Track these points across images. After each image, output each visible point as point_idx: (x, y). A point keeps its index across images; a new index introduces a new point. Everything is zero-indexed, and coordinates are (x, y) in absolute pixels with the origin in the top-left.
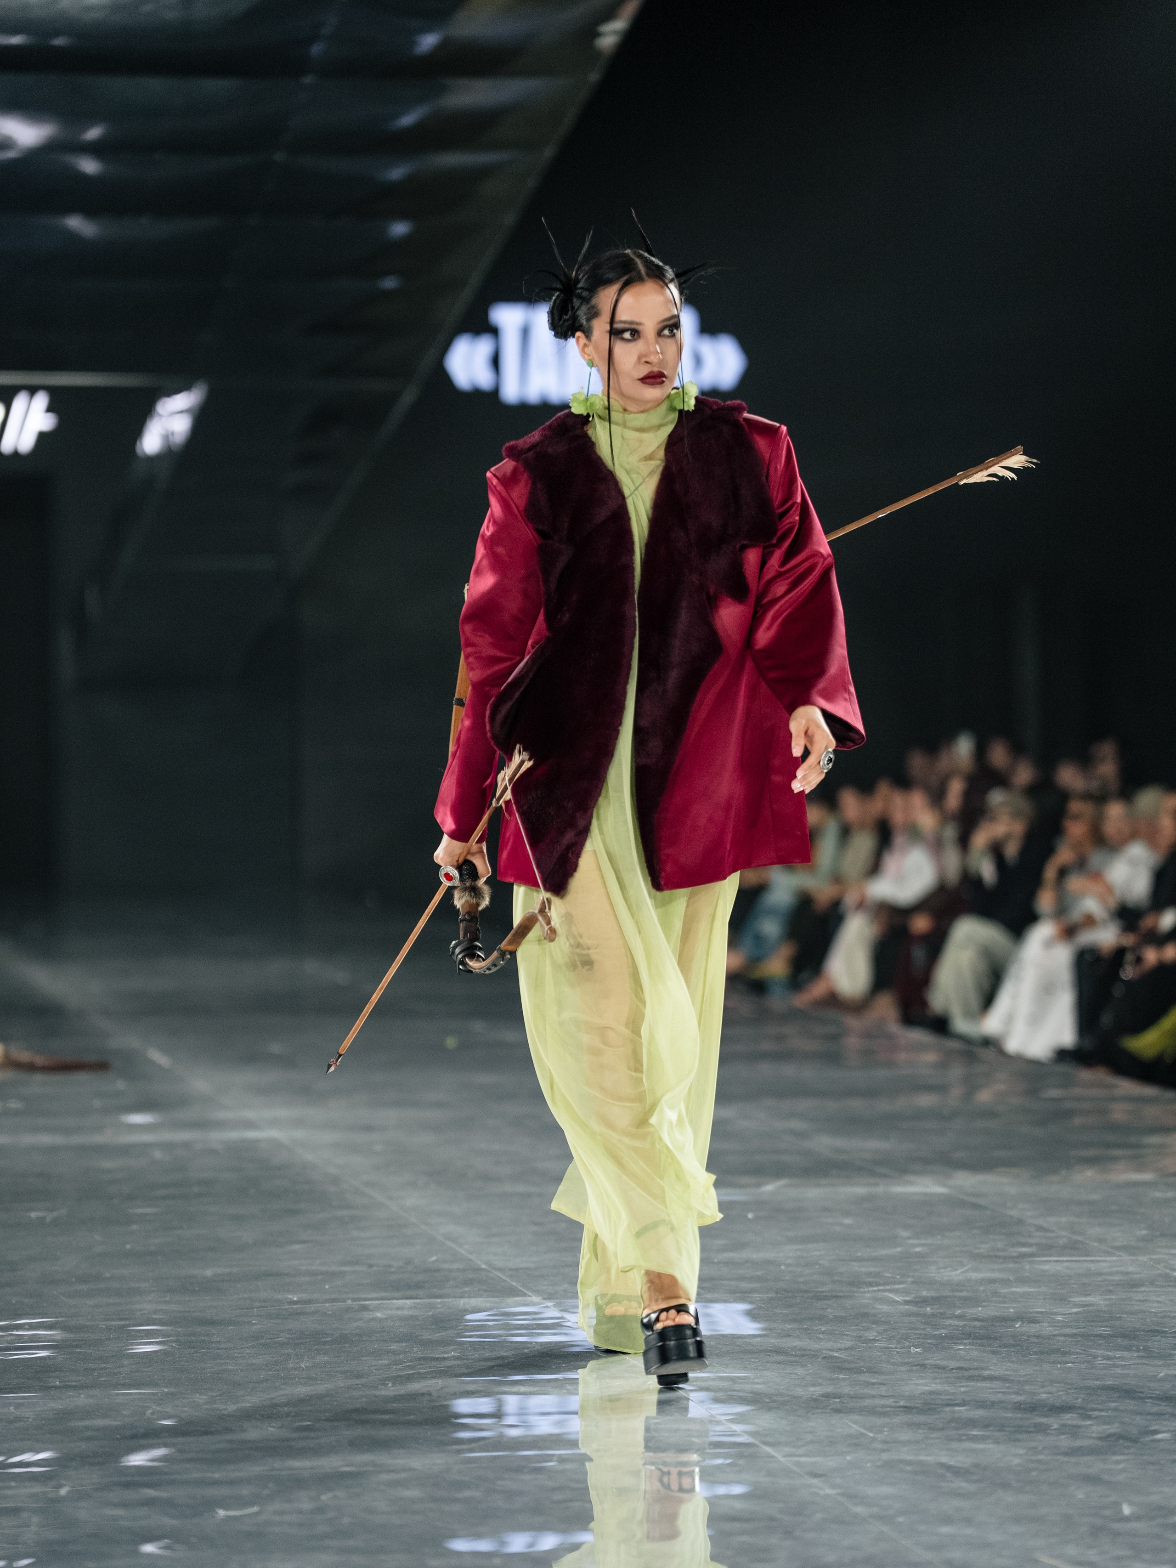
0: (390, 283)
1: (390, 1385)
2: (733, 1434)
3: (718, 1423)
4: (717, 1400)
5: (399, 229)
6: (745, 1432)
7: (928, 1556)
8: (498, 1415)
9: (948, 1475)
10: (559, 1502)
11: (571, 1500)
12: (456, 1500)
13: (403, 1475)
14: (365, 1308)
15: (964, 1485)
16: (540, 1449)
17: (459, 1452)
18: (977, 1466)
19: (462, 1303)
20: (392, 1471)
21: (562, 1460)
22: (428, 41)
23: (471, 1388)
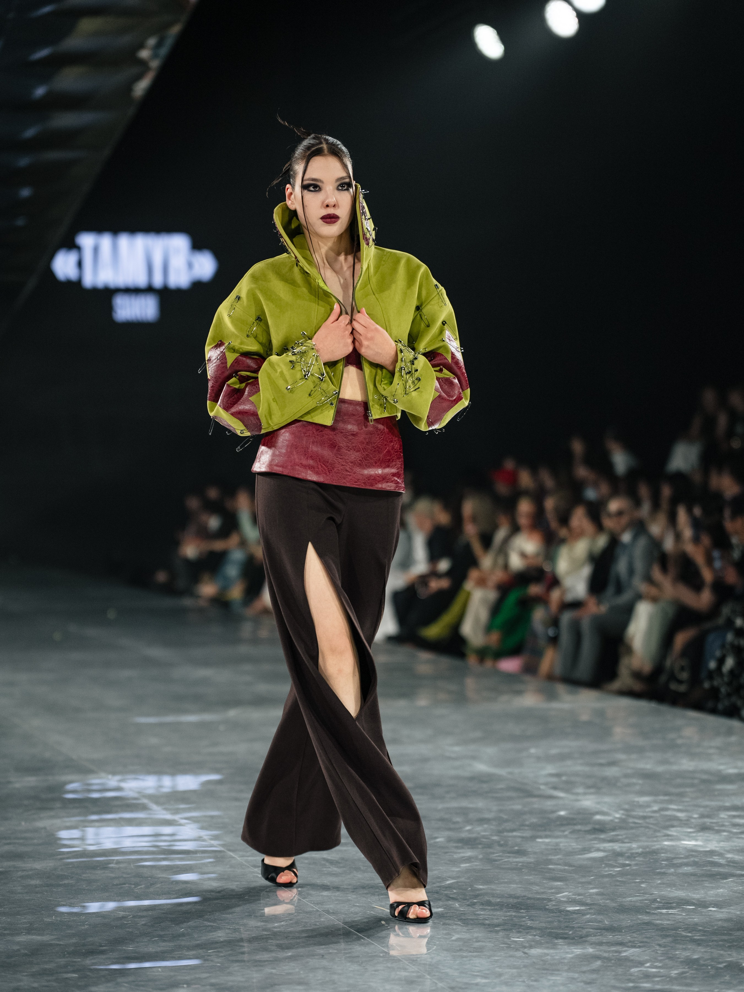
0: (20, 222)
1: (23, 823)
2: (212, 846)
3: (204, 840)
4: (202, 828)
5: (25, 192)
6: (219, 845)
7: (317, 908)
8: (82, 839)
9: (327, 864)
10: (117, 885)
11: (125, 884)
12: (60, 885)
13: (30, 873)
14: (9, 782)
15: (335, 869)
16: (106, 856)
17: (61, 859)
18: (343, 859)
19: (64, 778)
20: (24, 870)
21: (118, 862)
22: (40, 91)
23: (68, 824)
